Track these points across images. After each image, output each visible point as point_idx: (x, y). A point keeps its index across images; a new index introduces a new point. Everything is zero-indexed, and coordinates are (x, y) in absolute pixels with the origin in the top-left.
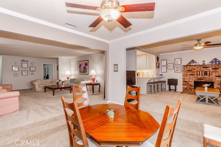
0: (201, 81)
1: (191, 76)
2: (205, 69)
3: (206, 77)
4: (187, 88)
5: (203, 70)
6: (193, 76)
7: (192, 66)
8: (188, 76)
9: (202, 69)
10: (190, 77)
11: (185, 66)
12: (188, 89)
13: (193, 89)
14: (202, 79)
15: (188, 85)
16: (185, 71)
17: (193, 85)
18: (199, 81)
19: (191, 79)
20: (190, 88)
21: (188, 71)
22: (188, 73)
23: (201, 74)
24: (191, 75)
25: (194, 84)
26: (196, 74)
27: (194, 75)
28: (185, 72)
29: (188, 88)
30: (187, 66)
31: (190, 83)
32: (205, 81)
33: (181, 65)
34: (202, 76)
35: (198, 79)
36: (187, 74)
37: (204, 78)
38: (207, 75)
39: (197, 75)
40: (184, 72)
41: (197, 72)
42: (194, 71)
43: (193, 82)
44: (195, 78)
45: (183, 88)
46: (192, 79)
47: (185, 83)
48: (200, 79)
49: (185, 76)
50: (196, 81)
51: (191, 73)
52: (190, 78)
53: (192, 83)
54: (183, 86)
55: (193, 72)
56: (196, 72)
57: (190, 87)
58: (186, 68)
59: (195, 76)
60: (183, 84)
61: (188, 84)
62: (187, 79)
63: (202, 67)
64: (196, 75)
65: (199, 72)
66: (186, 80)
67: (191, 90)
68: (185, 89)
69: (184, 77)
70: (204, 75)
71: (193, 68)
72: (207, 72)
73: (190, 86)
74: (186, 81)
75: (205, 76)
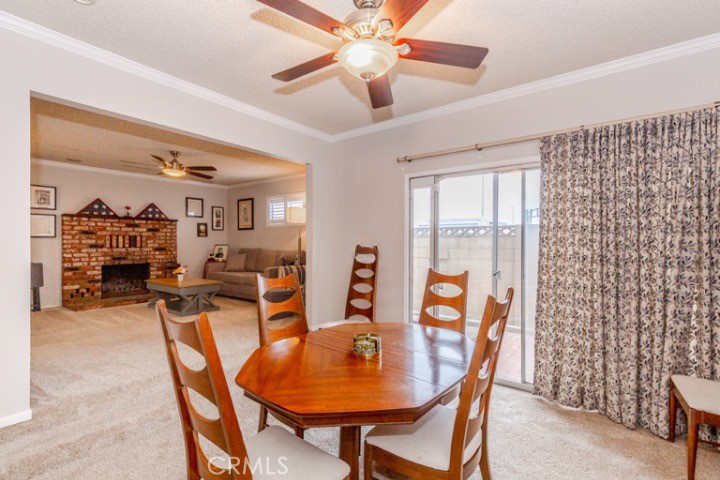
0: (123, 262)
1: (94, 250)
2: (130, 229)
3: (134, 252)
4: (77, 290)
5: (127, 232)
6: (100, 250)
7: (96, 220)
8: (84, 250)
9: (125, 229)
10: (89, 254)
11: (72, 216)
12: (83, 294)
13: (98, 290)
14: (124, 259)
15: (82, 282)
16: (74, 232)
17: (100, 277)
18: (117, 262)
19: (94, 259)
20: (88, 290)
21: (84, 232)
22: (84, 242)
23: (121, 245)
24: (91, 246)
25: (103, 274)
26: (108, 242)
27: (102, 246)
28: (74, 237)
29: (81, 291)
30: (80, 215)
31: (89, 273)
32: (131, 262)
33: (59, 213)
34: (124, 250)
35: (114, 259)
36: (81, 243)
37: (128, 253)
38: (135, 246)
39: (111, 247)
40: (70, 237)
41: (111, 236)
42: (104, 233)
43: (100, 268)
44: (105, 255)
45: (64, 292)
46: (97, 260)
47: (70, 272)
48: (119, 259)
49: (73, 251)
50: (108, 263)
51: (93, 242)
52: (90, 257)
53: (97, 273)
54: (64, 284)
55: (99, 238)
56: (108, 238)
57: (90, 286)
58: (75, 223)
59: (104, 249)
60: (65, 281)
61: (82, 278)
62: (80, 261)
63: (124, 225)
64: (108, 245)
65: (117, 237)
66: (76, 265)
67: (93, 294)
68: (72, 295)
69: (70, 256)
70: (130, 246)
71: (99, 224)
72: (135, 237)
73: (90, 282)
74: (76, 269)
75: (132, 249)
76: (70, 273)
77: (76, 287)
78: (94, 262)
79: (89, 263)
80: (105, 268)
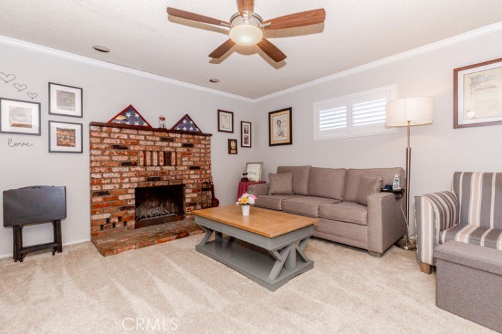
0: (158, 183)
1: (126, 169)
2: (165, 144)
3: (169, 171)
4: (108, 220)
5: (161, 146)
6: (133, 169)
7: (128, 131)
8: (114, 170)
9: (159, 144)
10: (121, 173)
11: (101, 125)
12: (114, 224)
13: (131, 218)
14: (159, 179)
15: (114, 209)
16: (103, 147)
17: (133, 203)
18: (151, 184)
19: (127, 180)
20: (120, 218)
21: (116, 147)
22: (115, 158)
23: (155, 163)
24: (125, 164)
25: (136, 199)
26: (142, 159)
27: (135, 164)
28: (104, 151)
29: (112, 221)
30: (110, 125)
31: (121, 198)
32: (165, 184)
33: (86, 122)
34: (158, 169)
35: (149, 180)
36: (111, 160)
37: (163, 173)
38: (170, 165)
39: (145, 165)
40: (99, 152)
41: (144, 152)
42: (137, 148)
43: (133, 191)
44: (138, 174)
45: (93, 223)
46: (130, 182)
47: (101, 197)
48: (154, 179)
49: (103, 170)
50: (142, 185)
51: (125, 159)
52: (122, 178)
53: (130, 198)
54: (93, 213)
55: (131, 154)
56: (142, 153)
57: (121, 213)
58: (104, 135)
59: (138, 168)
60: (94, 208)
61: (114, 205)
62: (111, 183)
63: (158, 139)
64: (142, 163)
65: (151, 152)
66: (106, 188)
67: (125, 223)
68: (102, 226)
69: (99, 176)
70: (165, 165)
71: (132, 137)
72: (170, 153)
73: (123, 209)
74: (107, 193)
75: (167, 168)
76: (99, 199)
77: (107, 216)
78: (126, 183)
79: (121, 184)
80: (139, 192)
